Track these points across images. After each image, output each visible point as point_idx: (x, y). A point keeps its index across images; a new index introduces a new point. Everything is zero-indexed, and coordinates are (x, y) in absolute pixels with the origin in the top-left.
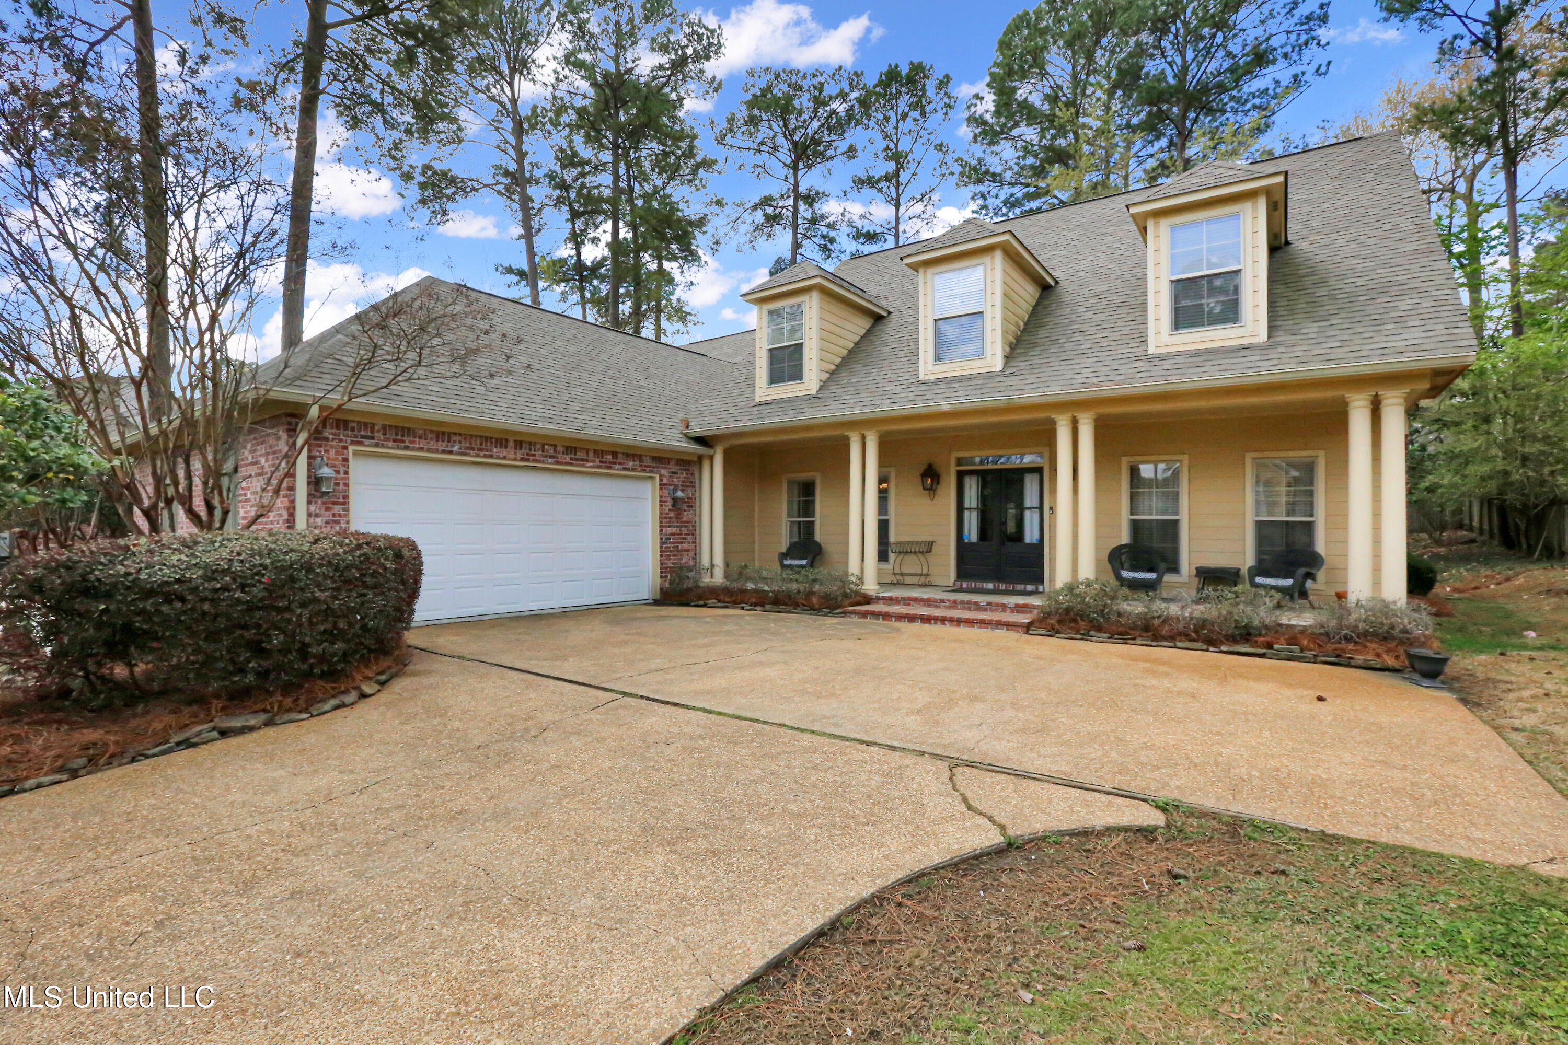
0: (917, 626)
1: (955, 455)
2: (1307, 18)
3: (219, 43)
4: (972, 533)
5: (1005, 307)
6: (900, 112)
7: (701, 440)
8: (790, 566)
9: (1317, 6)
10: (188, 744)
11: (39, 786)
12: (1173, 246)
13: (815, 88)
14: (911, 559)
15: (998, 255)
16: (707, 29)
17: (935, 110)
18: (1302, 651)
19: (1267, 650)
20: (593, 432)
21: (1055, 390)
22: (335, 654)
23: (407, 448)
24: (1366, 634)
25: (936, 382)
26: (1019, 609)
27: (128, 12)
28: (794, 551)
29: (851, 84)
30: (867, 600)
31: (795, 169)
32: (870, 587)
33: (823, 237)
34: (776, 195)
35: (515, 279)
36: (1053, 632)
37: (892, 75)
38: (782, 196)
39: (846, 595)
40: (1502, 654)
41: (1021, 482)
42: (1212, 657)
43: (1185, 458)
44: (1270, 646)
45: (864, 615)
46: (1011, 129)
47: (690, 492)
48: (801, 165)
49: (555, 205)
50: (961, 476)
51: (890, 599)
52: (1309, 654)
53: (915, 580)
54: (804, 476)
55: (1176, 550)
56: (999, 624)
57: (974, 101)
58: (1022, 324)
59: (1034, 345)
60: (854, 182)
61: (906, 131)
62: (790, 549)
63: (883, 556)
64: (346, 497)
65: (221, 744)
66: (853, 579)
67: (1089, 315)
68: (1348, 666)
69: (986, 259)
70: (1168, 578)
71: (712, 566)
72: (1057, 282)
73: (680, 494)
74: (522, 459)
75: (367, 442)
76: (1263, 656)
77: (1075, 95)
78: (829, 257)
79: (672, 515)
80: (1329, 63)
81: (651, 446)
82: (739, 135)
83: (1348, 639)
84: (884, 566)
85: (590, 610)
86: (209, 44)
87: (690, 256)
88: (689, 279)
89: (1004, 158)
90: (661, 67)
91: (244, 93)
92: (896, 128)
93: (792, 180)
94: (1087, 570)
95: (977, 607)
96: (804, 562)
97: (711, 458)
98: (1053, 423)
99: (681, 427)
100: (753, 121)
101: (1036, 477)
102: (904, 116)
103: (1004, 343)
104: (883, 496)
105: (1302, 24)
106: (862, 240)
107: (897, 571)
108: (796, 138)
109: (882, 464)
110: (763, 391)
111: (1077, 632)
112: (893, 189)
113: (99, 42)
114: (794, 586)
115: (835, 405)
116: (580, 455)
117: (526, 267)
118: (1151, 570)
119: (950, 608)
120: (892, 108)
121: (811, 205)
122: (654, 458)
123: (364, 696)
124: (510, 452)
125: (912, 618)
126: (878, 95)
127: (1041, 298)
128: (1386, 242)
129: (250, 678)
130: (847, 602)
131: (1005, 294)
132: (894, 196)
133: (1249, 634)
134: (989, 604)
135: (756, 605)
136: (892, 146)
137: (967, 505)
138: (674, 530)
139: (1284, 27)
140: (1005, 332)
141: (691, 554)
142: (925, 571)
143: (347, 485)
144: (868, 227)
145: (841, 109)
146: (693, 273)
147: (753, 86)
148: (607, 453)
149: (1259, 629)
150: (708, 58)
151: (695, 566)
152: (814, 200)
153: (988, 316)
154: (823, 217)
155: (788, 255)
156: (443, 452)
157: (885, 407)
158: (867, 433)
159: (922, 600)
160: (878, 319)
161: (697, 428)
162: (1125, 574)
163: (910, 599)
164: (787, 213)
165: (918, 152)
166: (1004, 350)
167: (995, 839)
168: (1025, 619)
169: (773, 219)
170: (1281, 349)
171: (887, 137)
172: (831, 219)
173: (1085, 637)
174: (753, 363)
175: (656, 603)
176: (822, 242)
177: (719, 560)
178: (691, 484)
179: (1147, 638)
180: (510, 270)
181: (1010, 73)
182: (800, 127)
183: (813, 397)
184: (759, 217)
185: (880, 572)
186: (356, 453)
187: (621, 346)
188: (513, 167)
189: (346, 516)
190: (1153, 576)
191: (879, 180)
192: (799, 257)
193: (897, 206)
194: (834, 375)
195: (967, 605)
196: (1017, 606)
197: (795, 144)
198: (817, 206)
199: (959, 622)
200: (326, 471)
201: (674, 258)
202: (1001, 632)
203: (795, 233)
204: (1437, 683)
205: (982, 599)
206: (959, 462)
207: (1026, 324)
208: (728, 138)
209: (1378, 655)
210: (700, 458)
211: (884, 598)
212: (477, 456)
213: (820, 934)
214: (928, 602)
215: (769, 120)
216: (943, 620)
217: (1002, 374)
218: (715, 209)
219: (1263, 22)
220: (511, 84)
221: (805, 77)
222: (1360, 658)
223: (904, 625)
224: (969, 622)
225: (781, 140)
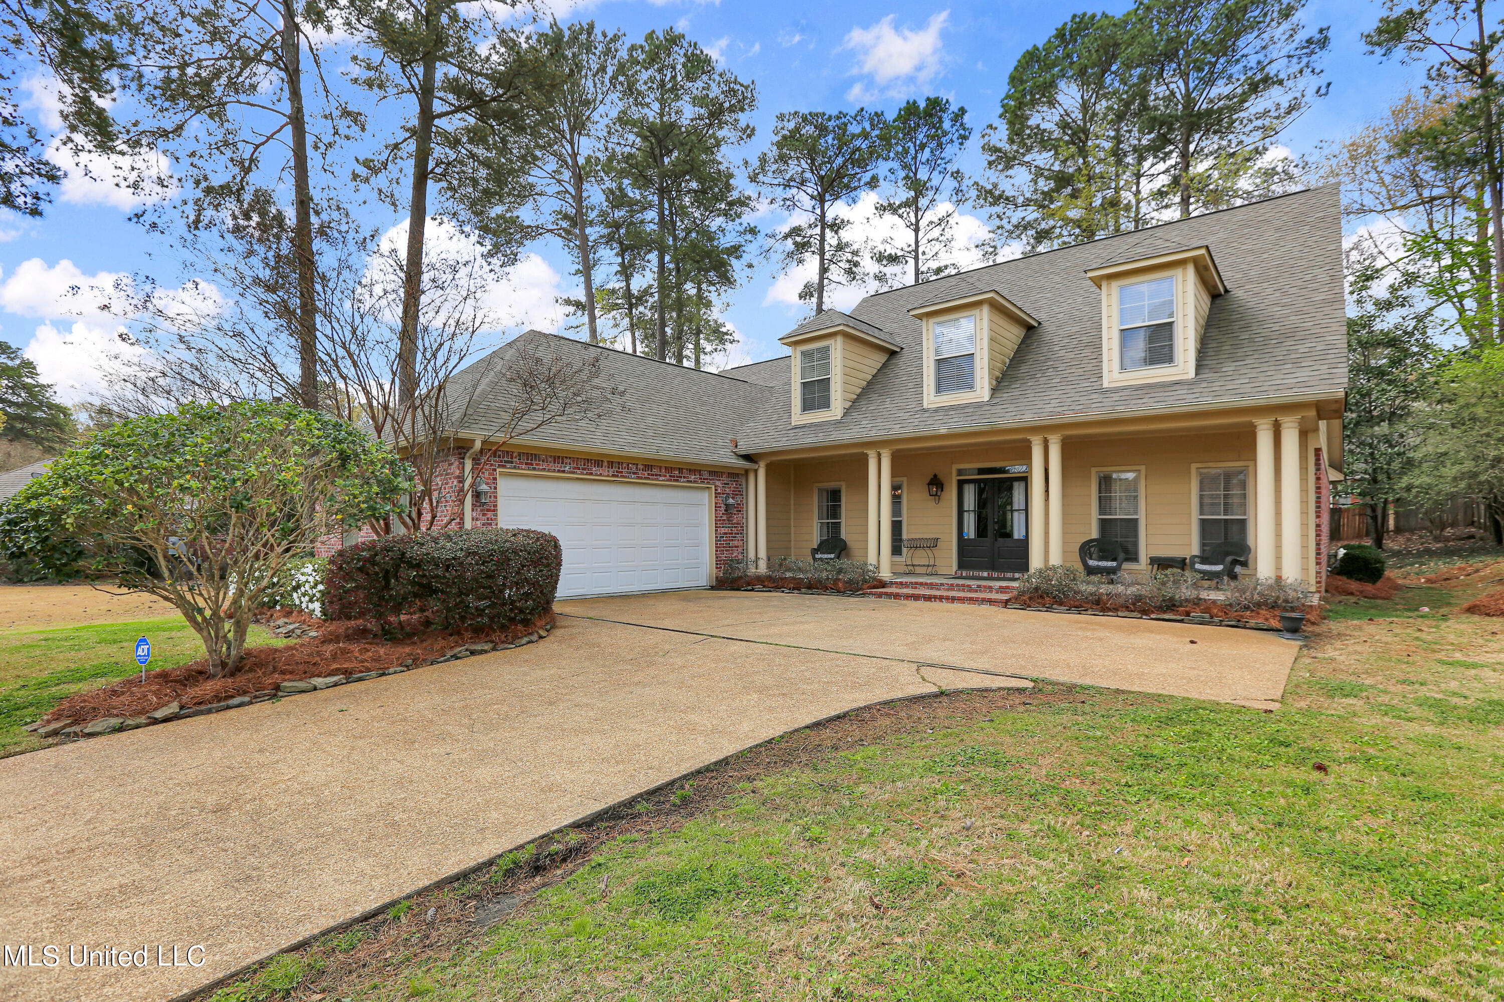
0: (920, 603)
1: (955, 467)
2: (1307, 41)
3: (343, 131)
4: (970, 531)
5: (991, 349)
6: (918, 142)
7: (748, 457)
8: (821, 559)
9: (1317, 30)
10: (456, 657)
11: (395, 672)
12: (1122, 302)
13: (839, 128)
14: (921, 552)
15: (986, 309)
16: (742, 85)
17: (952, 141)
18: (1212, 617)
19: (1185, 617)
20: (665, 453)
21: (1028, 417)
22: (527, 608)
23: (534, 469)
24: (1259, 605)
25: (937, 410)
26: (1002, 590)
27: (286, 120)
28: (823, 547)
29: (872, 125)
30: (883, 584)
31: (822, 201)
32: (885, 574)
33: (848, 261)
34: (804, 225)
35: (572, 309)
36: (1025, 606)
37: (911, 109)
38: (810, 226)
39: (865, 581)
40: (1371, 620)
41: (1010, 489)
42: (1145, 623)
43: (1143, 468)
44: (1188, 614)
45: (880, 595)
46: (1024, 155)
47: (738, 498)
48: (827, 197)
49: (607, 243)
50: (961, 484)
51: (901, 583)
52: (1216, 619)
53: (923, 570)
54: (832, 485)
55: (1136, 544)
56: (984, 601)
57: (989, 131)
58: (1008, 361)
59: (1017, 379)
60: (876, 208)
61: (924, 160)
62: (820, 545)
63: (896, 550)
64: (495, 506)
65: (473, 658)
66: (871, 568)
67: (1062, 353)
68: (1245, 627)
69: (976, 312)
70: (1126, 566)
71: (757, 559)
72: (1040, 323)
73: (731, 501)
74: (613, 476)
75: (508, 465)
76: (1181, 621)
77: (1085, 123)
78: (854, 278)
79: (725, 518)
80: (1329, 84)
81: (709, 463)
82: (770, 174)
83: (1247, 608)
84: (897, 559)
85: (664, 593)
86: (336, 133)
87: (726, 280)
88: (725, 300)
89: (1017, 184)
90: (701, 118)
91: (362, 171)
92: (915, 158)
93: (818, 211)
94: (1055, 559)
95: (971, 590)
96: (832, 556)
97: (756, 471)
98: (1029, 442)
99: (731, 446)
100: (783, 159)
101: (1023, 484)
102: (923, 147)
103: (990, 379)
104: (896, 500)
105: (1304, 48)
106: (885, 262)
107: (909, 563)
108: (823, 173)
109: (894, 474)
110: (798, 417)
111: (1044, 606)
112: (912, 215)
113: (263, 144)
114: (824, 575)
115: (856, 429)
116: (655, 471)
117: (583, 299)
118: (1114, 560)
119: (948, 590)
120: (911, 140)
121: (836, 232)
122: (710, 473)
123: (541, 637)
124: (605, 471)
125: (916, 598)
126: (898, 129)
127: (1026, 337)
128: (1303, 292)
129: (486, 620)
130: (866, 586)
131: (992, 339)
132: (913, 220)
133: (1174, 605)
134: (979, 586)
135: (794, 589)
136: (911, 174)
137: (966, 508)
138: (726, 530)
139: (1284, 52)
140: (991, 369)
141: (740, 549)
142: (932, 563)
143: (496, 497)
144: (890, 250)
145: (864, 146)
146: (729, 294)
147: (783, 128)
148: (675, 469)
149: (1181, 601)
150: (742, 110)
151: (744, 560)
152: (839, 228)
153: (977, 358)
154: (847, 245)
155: (815, 279)
156: (559, 471)
157: (896, 430)
158: (882, 451)
159: (926, 584)
160: (893, 354)
161: (745, 447)
162: (1091, 563)
163: (916, 583)
164: (815, 242)
165: (936, 179)
166: (990, 383)
167: (935, 689)
168: (1004, 597)
169: (802, 247)
170: (1204, 385)
171: (905, 167)
172: (855, 247)
173: (1049, 609)
174: (789, 392)
175: (712, 588)
176: (847, 266)
177: (762, 554)
178: (739, 493)
179: (1096, 610)
180: (568, 302)
181: (1021, 105)
182: (825, 163)
183: (838, 422)
184: (789, 244)
185: (893, 564)
186: (501, 474)
187: (679, 379)
188: (572, 211)
189: (496, 519)
190: (1114, 564)
191: (900, 206)
192: (826, 281)
193: (917, 230)
194: (855, 404)
195: (962, 588)
196: (1001, 587)
197: (821, 178)
198: (842, 233)
199: (953, 599)
200: (484, 487)
201: (712, 283)
202: (985, 607)
203: (822, 260)
204: (1296, 636)
205: (974, 583)
206: (960, 472)
207: (1011, 361)
208: (761, 176)
209: (1267, 619)
210: (747, 471)
211: (896, 583)
212: (582, 474)
213: (838, 717)
214: (931, 586)
215: (798, 158)
216: (941, 598)
217: (989, 403)
218: (749, 237)
219: (1264, 48)
220: (572, 144)
221: (830, 118)
222: (1252, 622)
223: (912, 604)
224: (961, 600)
225: (808, 175)
